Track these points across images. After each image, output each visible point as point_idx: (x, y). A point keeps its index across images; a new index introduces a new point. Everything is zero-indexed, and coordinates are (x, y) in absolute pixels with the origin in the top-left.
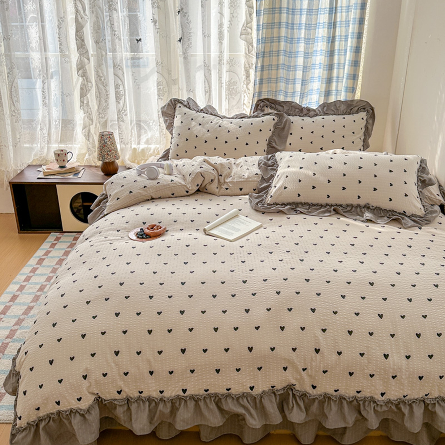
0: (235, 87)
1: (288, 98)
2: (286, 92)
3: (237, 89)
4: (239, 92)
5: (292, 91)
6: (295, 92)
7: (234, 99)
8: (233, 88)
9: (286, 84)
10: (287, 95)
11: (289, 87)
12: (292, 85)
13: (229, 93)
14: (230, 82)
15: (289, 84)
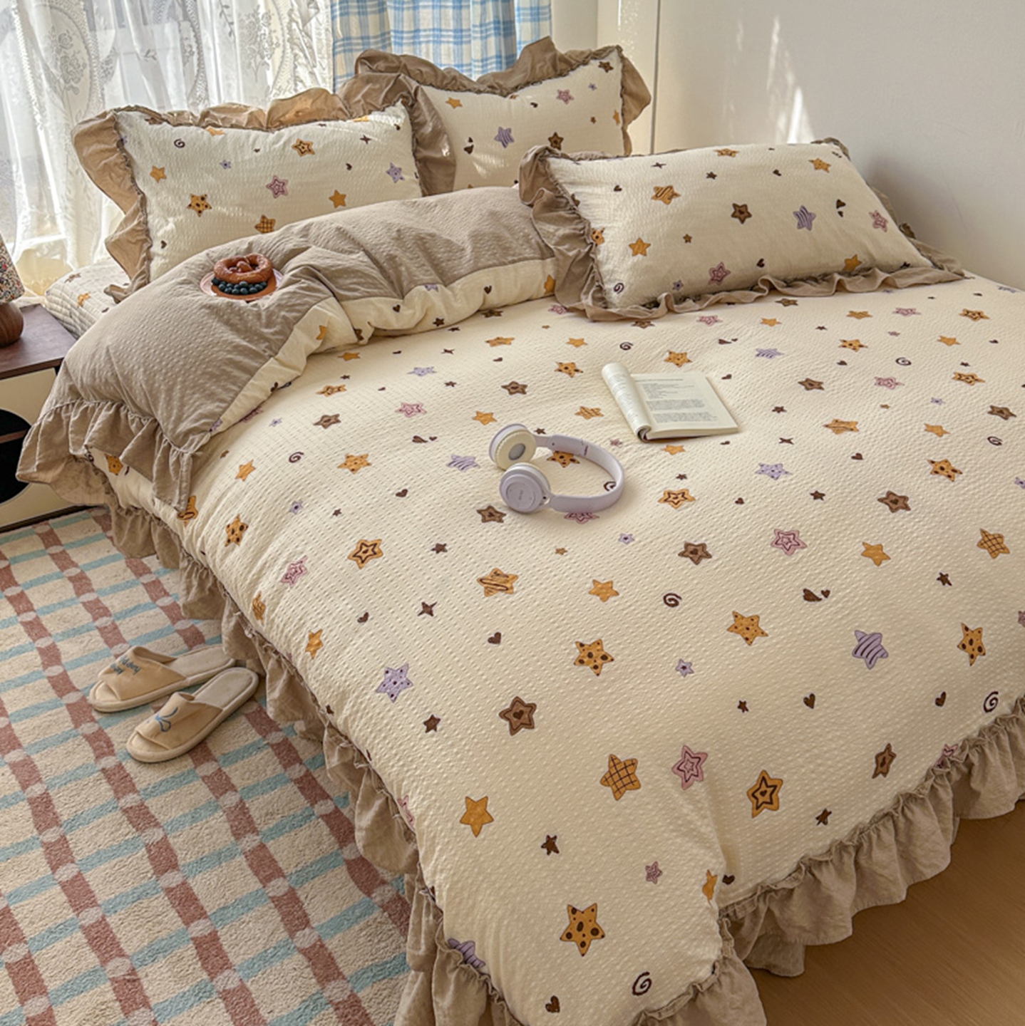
2: (396, 31)
4: (278, 45)
5: (413, 29)
6: (419, 30)
10: (402, 38)
11: (405, 19)
12: (411, 12)
13: (254, 51)
14: (253, 16)
15: (403, 9)
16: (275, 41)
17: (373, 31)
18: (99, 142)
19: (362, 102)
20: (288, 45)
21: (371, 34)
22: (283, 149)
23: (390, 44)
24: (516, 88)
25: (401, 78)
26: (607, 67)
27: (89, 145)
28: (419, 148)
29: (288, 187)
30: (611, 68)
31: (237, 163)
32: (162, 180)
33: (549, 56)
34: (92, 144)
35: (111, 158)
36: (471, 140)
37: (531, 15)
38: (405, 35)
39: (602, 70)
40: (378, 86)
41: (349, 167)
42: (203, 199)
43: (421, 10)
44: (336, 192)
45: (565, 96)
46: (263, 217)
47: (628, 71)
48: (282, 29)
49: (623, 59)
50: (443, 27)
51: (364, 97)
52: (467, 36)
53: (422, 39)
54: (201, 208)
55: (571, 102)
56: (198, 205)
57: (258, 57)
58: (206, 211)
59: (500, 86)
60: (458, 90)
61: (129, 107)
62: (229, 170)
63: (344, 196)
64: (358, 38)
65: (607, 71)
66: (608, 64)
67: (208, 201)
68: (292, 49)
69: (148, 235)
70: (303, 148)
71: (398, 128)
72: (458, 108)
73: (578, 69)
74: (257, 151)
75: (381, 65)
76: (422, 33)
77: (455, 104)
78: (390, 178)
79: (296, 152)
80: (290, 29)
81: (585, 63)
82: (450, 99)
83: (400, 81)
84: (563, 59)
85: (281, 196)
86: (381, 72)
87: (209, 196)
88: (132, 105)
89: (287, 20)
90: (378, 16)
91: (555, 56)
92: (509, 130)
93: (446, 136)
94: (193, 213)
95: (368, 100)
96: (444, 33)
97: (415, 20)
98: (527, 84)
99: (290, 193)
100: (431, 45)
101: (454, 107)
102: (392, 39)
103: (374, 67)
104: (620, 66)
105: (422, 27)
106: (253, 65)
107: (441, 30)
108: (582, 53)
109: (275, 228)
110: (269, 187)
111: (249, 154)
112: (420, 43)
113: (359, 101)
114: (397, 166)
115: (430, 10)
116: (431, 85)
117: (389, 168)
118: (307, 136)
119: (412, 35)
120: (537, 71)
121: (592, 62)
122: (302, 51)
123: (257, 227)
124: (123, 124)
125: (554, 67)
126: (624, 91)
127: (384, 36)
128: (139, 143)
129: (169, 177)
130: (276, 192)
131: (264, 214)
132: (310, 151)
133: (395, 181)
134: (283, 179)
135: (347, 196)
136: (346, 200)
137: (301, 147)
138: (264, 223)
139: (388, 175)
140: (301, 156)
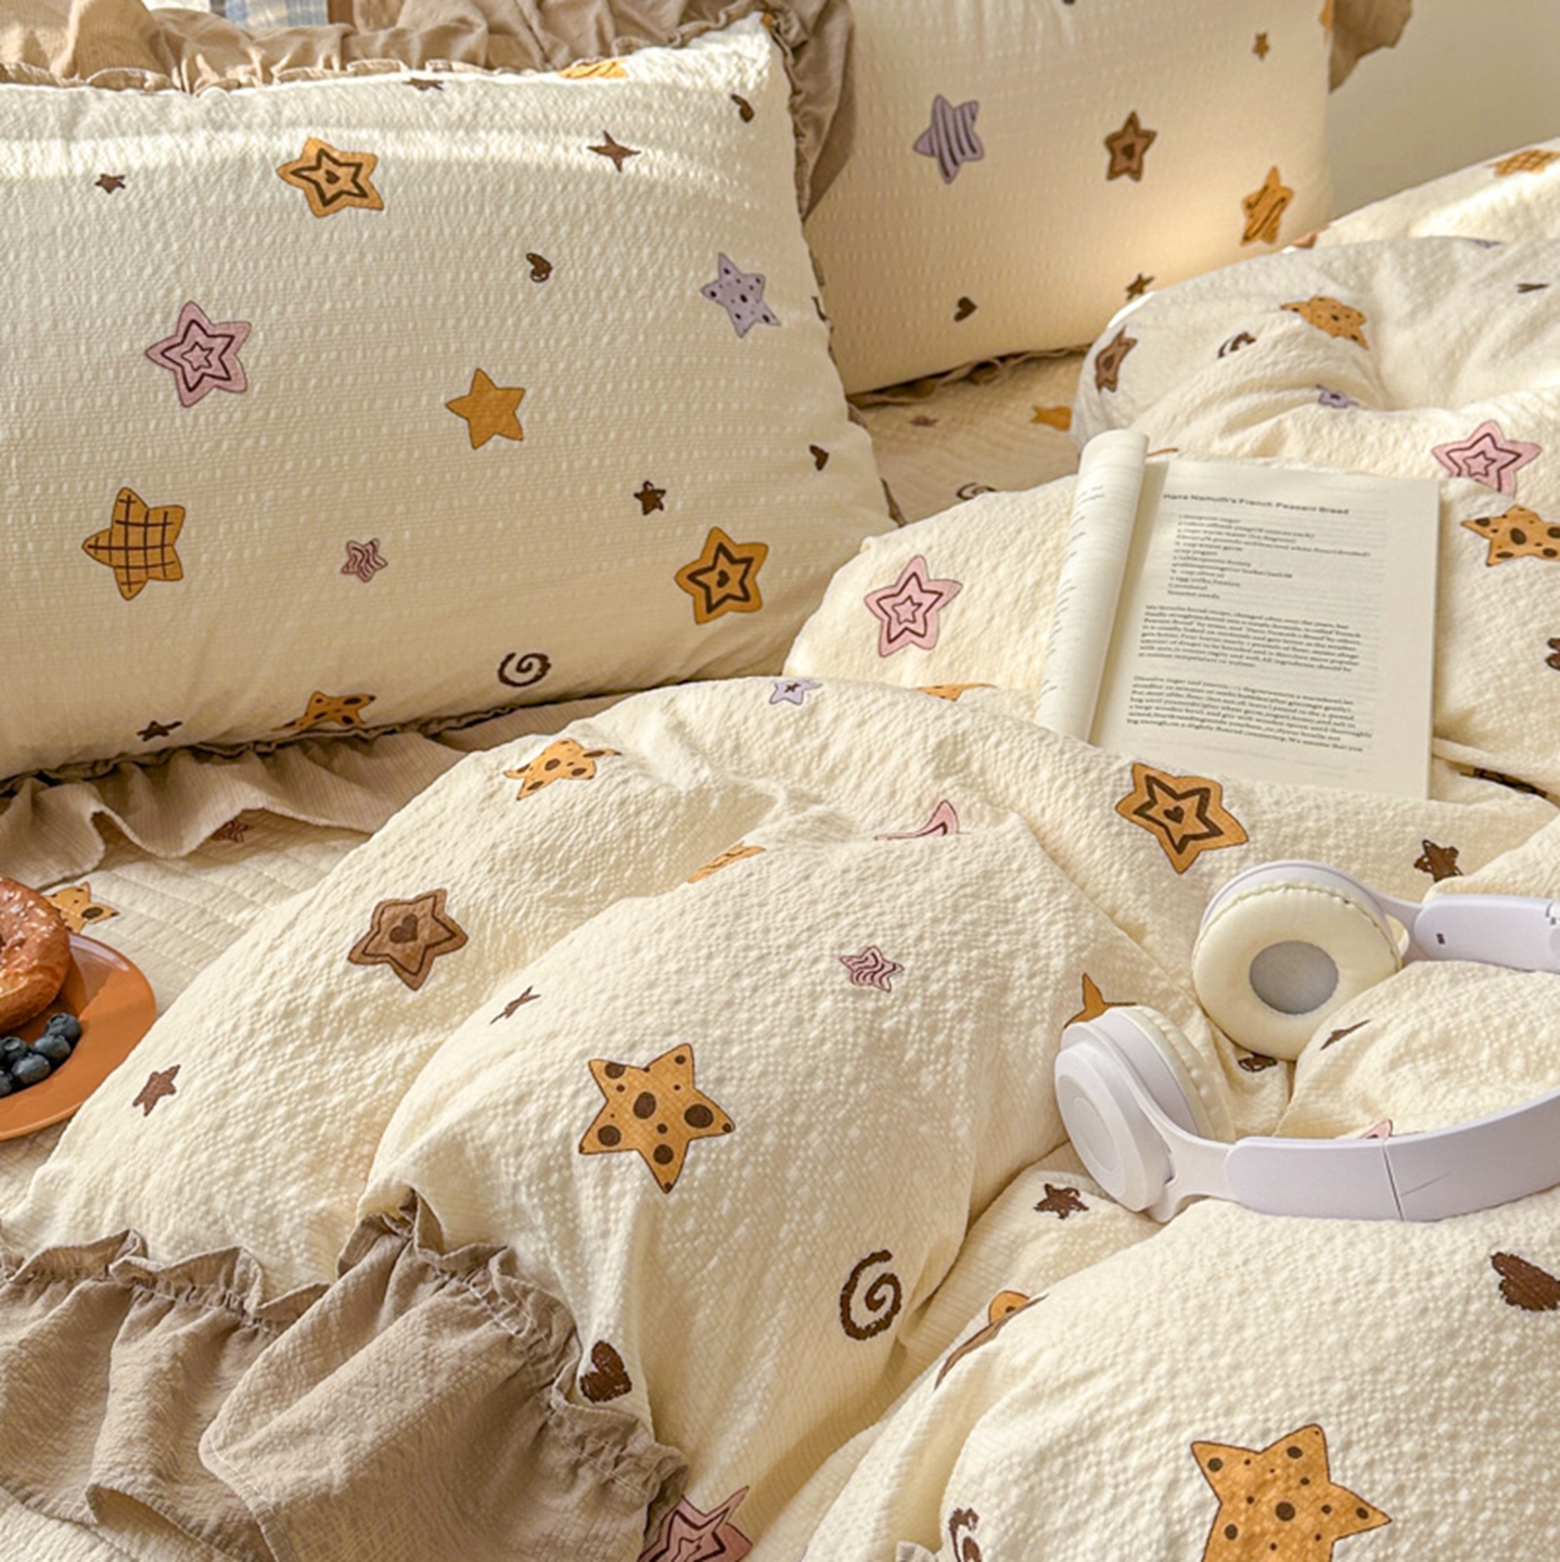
22: (237, 184)
29: (249, 356)
41: (541, 268)
44: (480, 379)
46: (127, 499)
63: (515, 395)
70: (331, 179)
71: (747, 113)
74: (110, 184)
78: (721, 316)
85: (213, 399)
99: (257, 384)
110: (162, 353)
114: (745, 265)
117: (713, 276)
118: (352, 131)
123: (95, 547)
130: (192, 378)
131: (125, 483)
132: (363, 194)
133: (743, 333)
134: (229, 316)
135: (530, 393)
136: (523, 414)
137: (320, 176)
138: (126, 523)
139: (712, 303)
140: (317, 215)
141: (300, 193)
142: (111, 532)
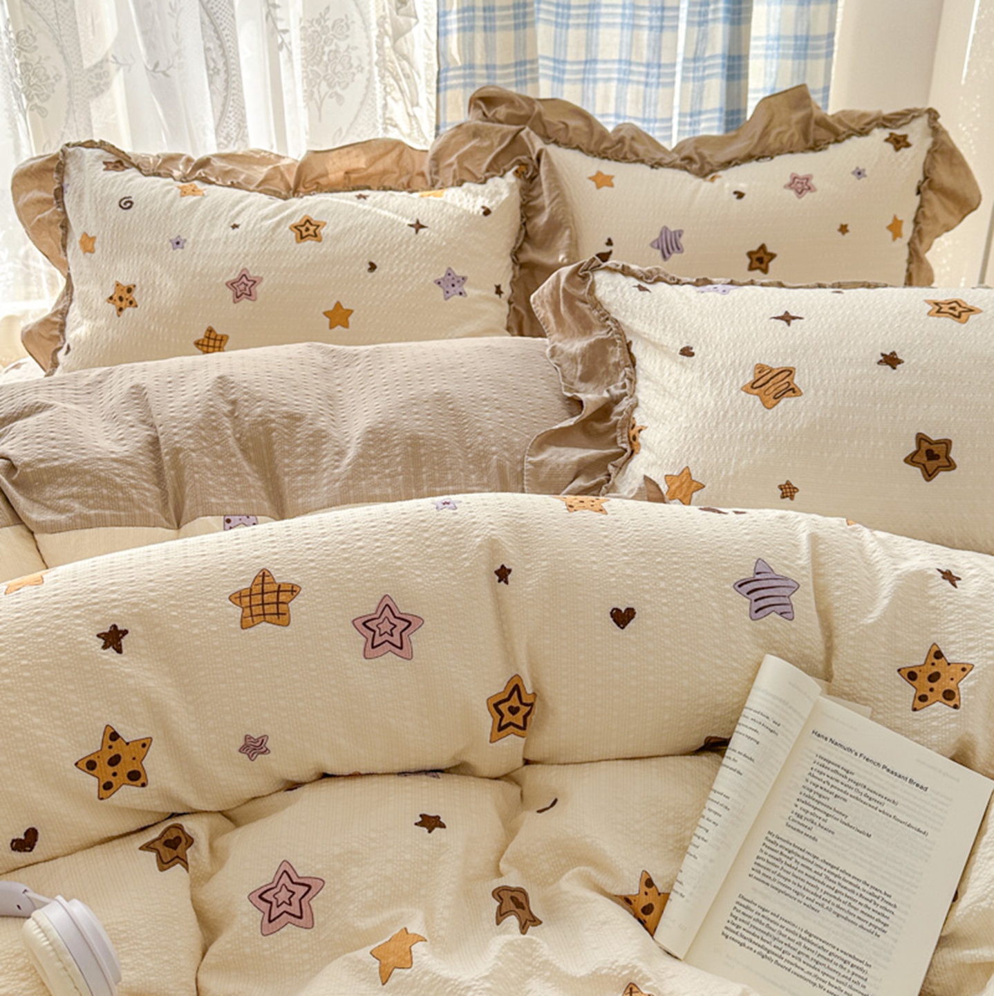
0: (343, 45)
1: (567, 87)
2: (555, 60)
3: (354, 54)
4: (360, 69)
5: (583, 58)
6: (595, 61)
7: (340, 99)
8: (336, 51)
9: (557, 24)
10: (564, 72)
11: (571, 42)
12: (582, 31)
13: (319, 76)
14: (318, 21)
15: (568, 26)
16: (355, 63)
17: (504, 56)
18: (40, 188)
19: (455, 166)
20: (376, 69)
21: (498, 63)
22: (274, 229)
23: (535, 80)
24: (728, 164)
25: (523, 134)
26: (899, 143)
27: (28, 191)
28: (526, 246)
29: (259, 289)
30: (908, 145)
31: (195, 243)
32: (88, 254)
33: (798, 115)
34: (31, 190)
35: (47, 213)
36: (609, 243)
37: (796, 48)
38: (568, 67)
39: (890, 147)
40: (486, 143)
41: (373, 267)
42: (129, 290)
43: (601, 30)
44: (338, 305)
45: (801, 185)
46: (210, 330)
47: (942, 153)
48: (369, 45)
49: (935, 130)
50: (634, 59)
51: (461, 159)
52: (666, 75)
53: (599, 76)
54: (123, 306)
55: (808, 195)
56: (121, 299)
57: (324, 84)
58: (129, 311)
59: (702, 157)
60: (625, 159)
61: (92, 141)
62: (179, 251)
63: (349, 312)
64: (482, 67)
65: (897, 149)
66: (905, 137)
67: (136, 295)
68: (383, 77)
69: (62, 331)
70: (307, 230)
71: (487, 212)
72: (605, 189)
73: (847, 142)
74: (235, 226)
75: (502, 111)
76: (600, 66)
77: (602, 181)
78: (440, 291)
79: (292, 235)
80: (380, 47)
81: (863, 133)
82: (599, 174)
83: (521, 138)
84: (823, 123)
85: (245, 302)
86: (500, 122)
87: (138, 288)
88: (97, 140)
89: (374, 32)
90: (512, 33)
91: (809, 117)
92: (680, 233)
93: (567, 233)
94: (112, 308)
95: (466, 164)
96: (634, 68)
97: (590, 44)
98: (749, 158)
99: (260, 299)
100: (614, 84)
101: (598, 187)
102: (541, 71)
103: (490, 115)
104: (928, 142)
105: (600, 57)
106: (316, 96)
107: (630, 63)
108: (864, 115)
109: (225, 348)
110: (231, 284)
111: (221, 230)
112: (595, 81)
113: (451, 165)
114: (459, 272)
115: (617, 31)
116: (578, 148)
117: (443, 275)
118: (323, 212)
119: (582, 67)
120: (771, 139)
121: (876, 131)
122: (397, 80)
123: (197, 344)
124: (71, 168)
125: (805, 134)
126: (927, 185)
127: (525, 66)
128: (80, 196)
129: (98, 252)
130: (239, 294)
131: (211, 325)
132: (316, 236)
133: (447, 299)
134: (256, 274)
135: (355, 311)
136: (351, 319)
137: (303, 229)
138: (209, 338)
139: (437, 286)
140: (298, 242)
141: (294, 234)
142: (203, 340)
